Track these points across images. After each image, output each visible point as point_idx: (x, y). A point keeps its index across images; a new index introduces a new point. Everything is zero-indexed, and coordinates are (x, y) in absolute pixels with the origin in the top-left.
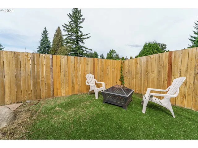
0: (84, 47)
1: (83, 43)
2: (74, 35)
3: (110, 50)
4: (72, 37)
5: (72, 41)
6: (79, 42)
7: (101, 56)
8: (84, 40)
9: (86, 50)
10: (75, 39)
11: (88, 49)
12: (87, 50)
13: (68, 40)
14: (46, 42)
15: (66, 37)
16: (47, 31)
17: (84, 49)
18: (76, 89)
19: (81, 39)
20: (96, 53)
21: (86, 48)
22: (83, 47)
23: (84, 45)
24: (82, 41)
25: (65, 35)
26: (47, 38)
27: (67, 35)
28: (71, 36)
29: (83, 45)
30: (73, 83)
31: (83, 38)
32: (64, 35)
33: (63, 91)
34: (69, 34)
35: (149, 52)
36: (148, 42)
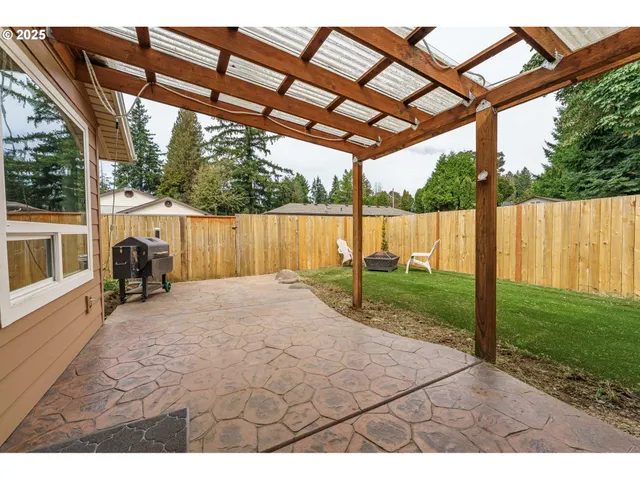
0: (270, 165)
1: (266, 151)
2: (238, 128)
3: (346, 171)
4: (234, 135)
5: (232, 147)
6: (254, 148)
7: (314, 187)
8: (268, 143)
9: (274, 172)
10: (241, 139)
11: (280, 169)
12: (278, 172)
13: (221, 143)
14: (142, 145)
15: (216, 133)
16: (145, 108)
17: (270, 169)
18: (323, 261)
19: (260, 139)
20: (302, 177)
21: (275, 167)
22: (266, 162)
23: (268, 158)
24: (265, 145)
25: (213, 128)
26: (143, 131)
27: (217, 128)
28: (230, 131)
29: (266, 159)
30: (320, 252)
31: (267, 138)
32: (208, 129)
33: (309, 263)
34: (223, 126)
35: (450, 180)
36: (447, 153)
